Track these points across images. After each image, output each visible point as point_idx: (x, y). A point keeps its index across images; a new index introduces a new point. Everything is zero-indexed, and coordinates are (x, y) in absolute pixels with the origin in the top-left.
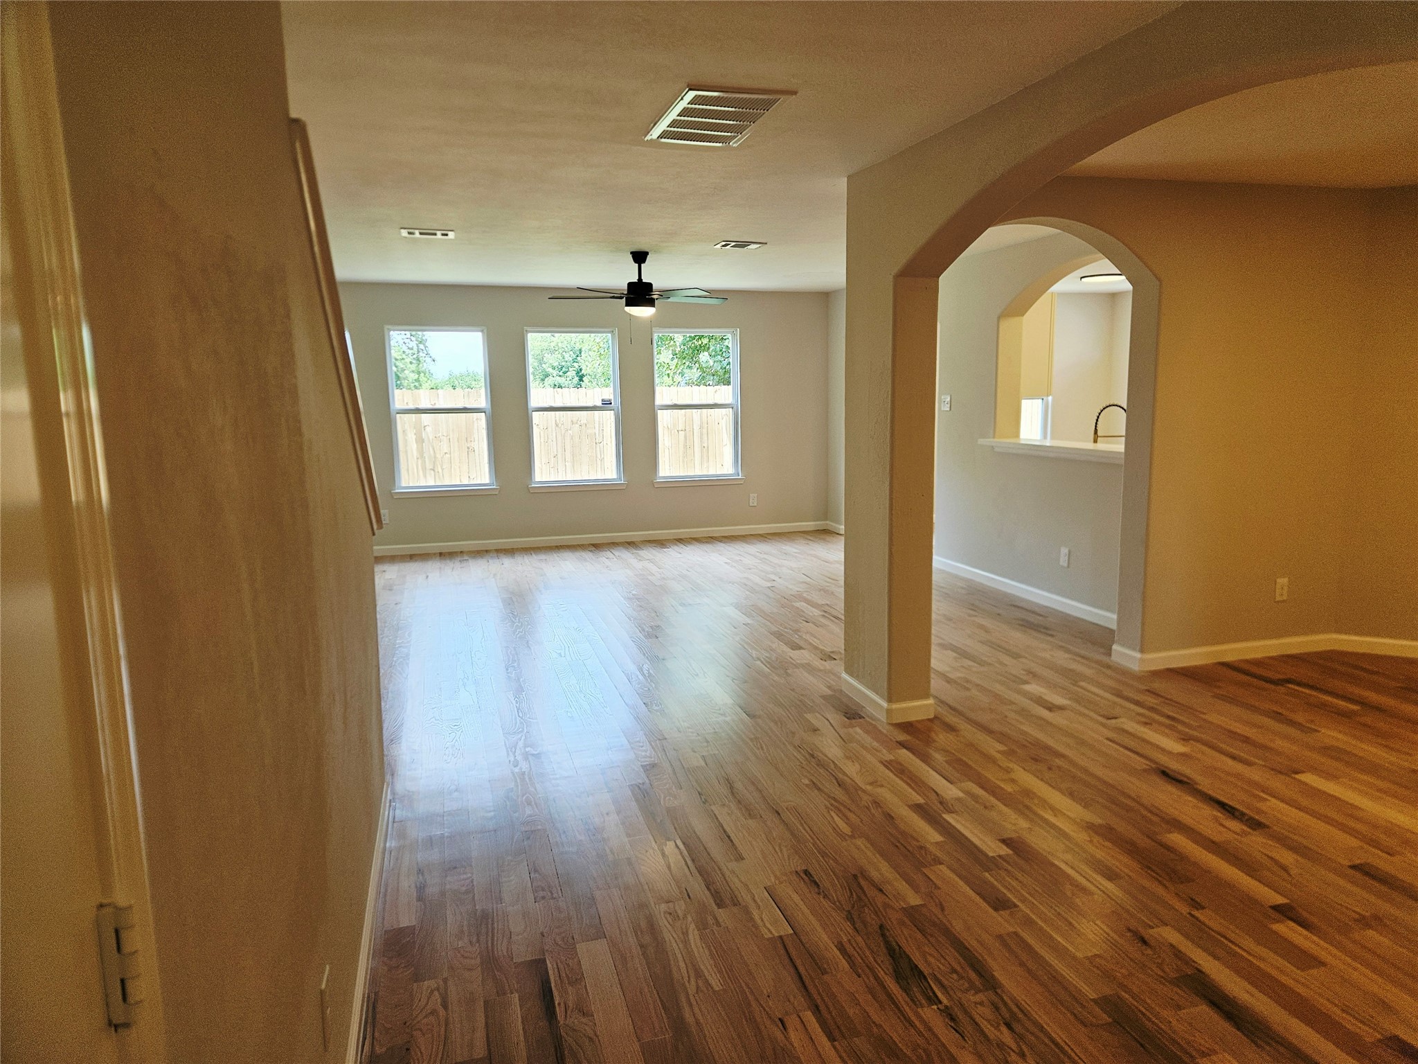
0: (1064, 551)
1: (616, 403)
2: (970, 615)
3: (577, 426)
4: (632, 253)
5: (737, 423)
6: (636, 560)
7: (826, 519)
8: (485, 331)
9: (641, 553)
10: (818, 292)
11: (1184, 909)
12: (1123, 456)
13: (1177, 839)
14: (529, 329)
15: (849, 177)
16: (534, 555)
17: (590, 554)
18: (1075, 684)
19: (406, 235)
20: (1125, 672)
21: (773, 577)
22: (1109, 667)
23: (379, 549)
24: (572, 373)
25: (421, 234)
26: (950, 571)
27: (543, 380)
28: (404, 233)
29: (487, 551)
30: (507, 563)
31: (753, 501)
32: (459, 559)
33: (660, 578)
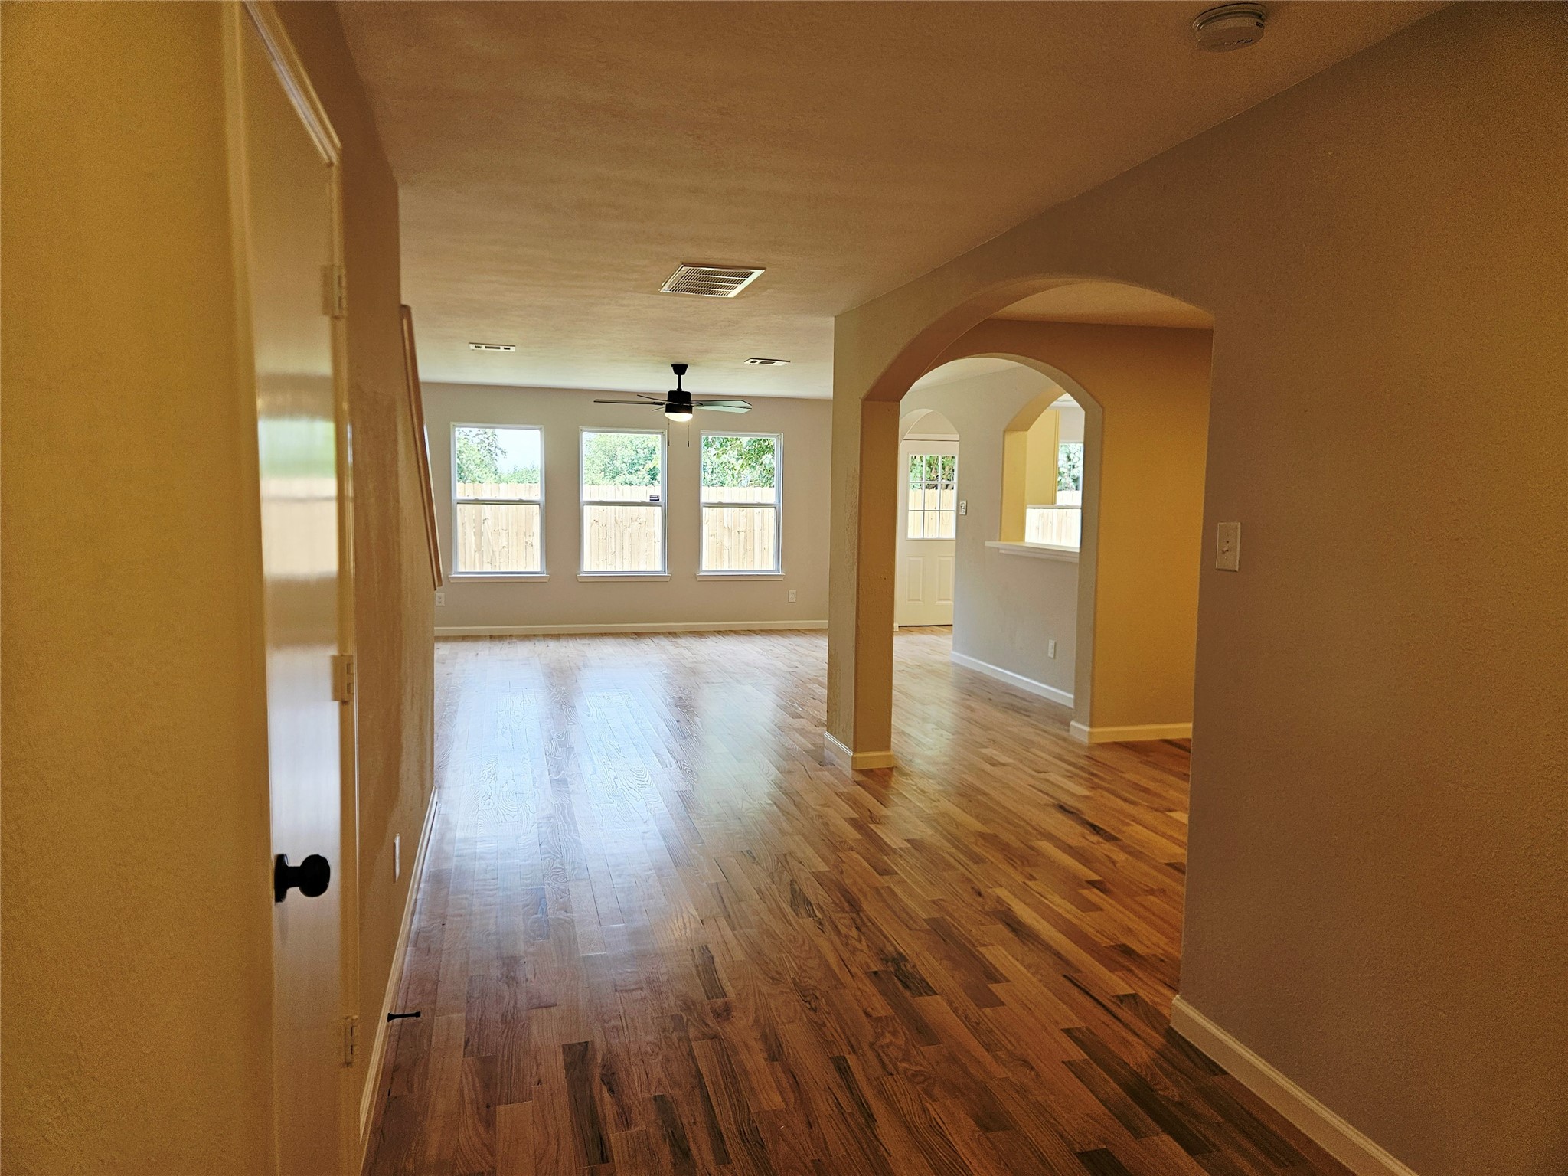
0: (1051, 644)
1: (663, 500)
2: (964, 699)
3: (636, 523)
4: (672, 365)
5: (779, 522)
6: (673, 647)
8: (543, 429)
9: (679, 641)
11: (1020, 879)
12: (1078, 555)
13: (1045, 846)
14: (584, 428)
15: (835, 317)
16: (578, 640)
17: (632, 641)
18: (1026, 749)
19: (475, 348)
20: (1074, 743)
21: (796, 664)
22: (1064, 739)
23: (439, 630)
24: (644, 472)
25: (486, 347)
26: (963, 664)
27: (613, 478)
28: (472, 347)
29: (534, 635)
30: (553, 645)
31: (792, 598)
32: (508, 641)
33: (693, 662)
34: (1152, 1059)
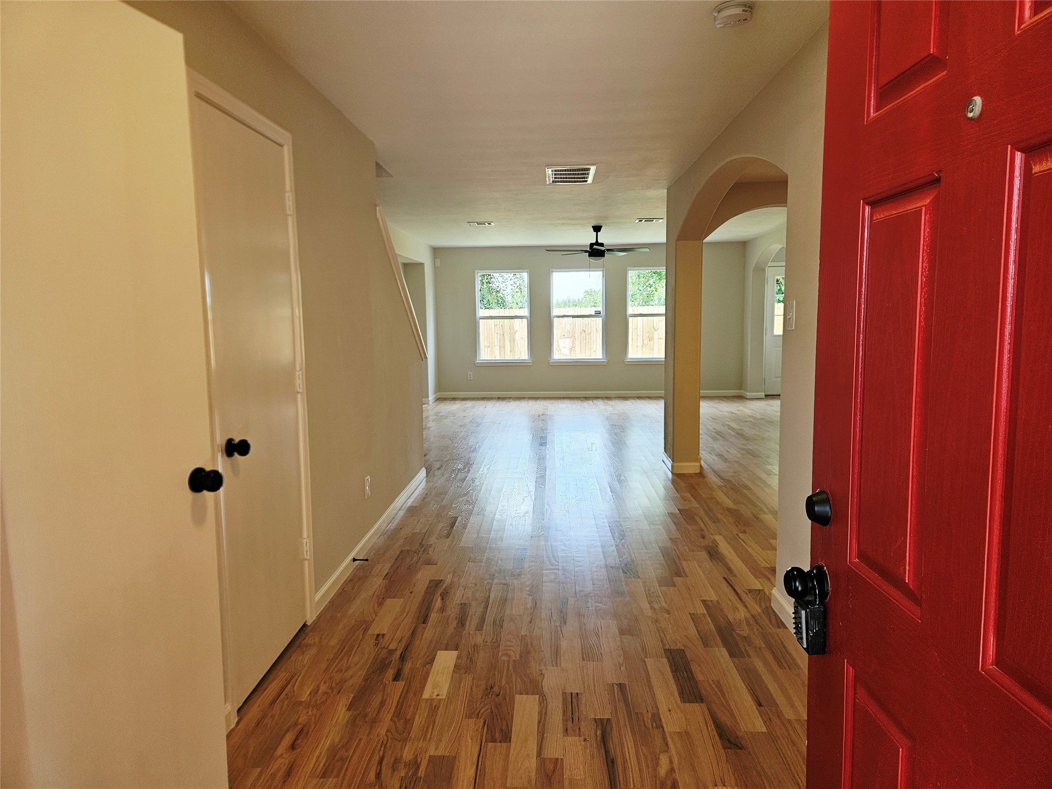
1: (603, 313)
4: (593, 227)
7: (741, 389)
8: (529, 272)
10: (740, 242)
11: (736, 532)
14: (553, 270)
15: (667, 189)
25: (478, 224)
29: (524, 398)
33: (610, 414)
34: (746, 618)
